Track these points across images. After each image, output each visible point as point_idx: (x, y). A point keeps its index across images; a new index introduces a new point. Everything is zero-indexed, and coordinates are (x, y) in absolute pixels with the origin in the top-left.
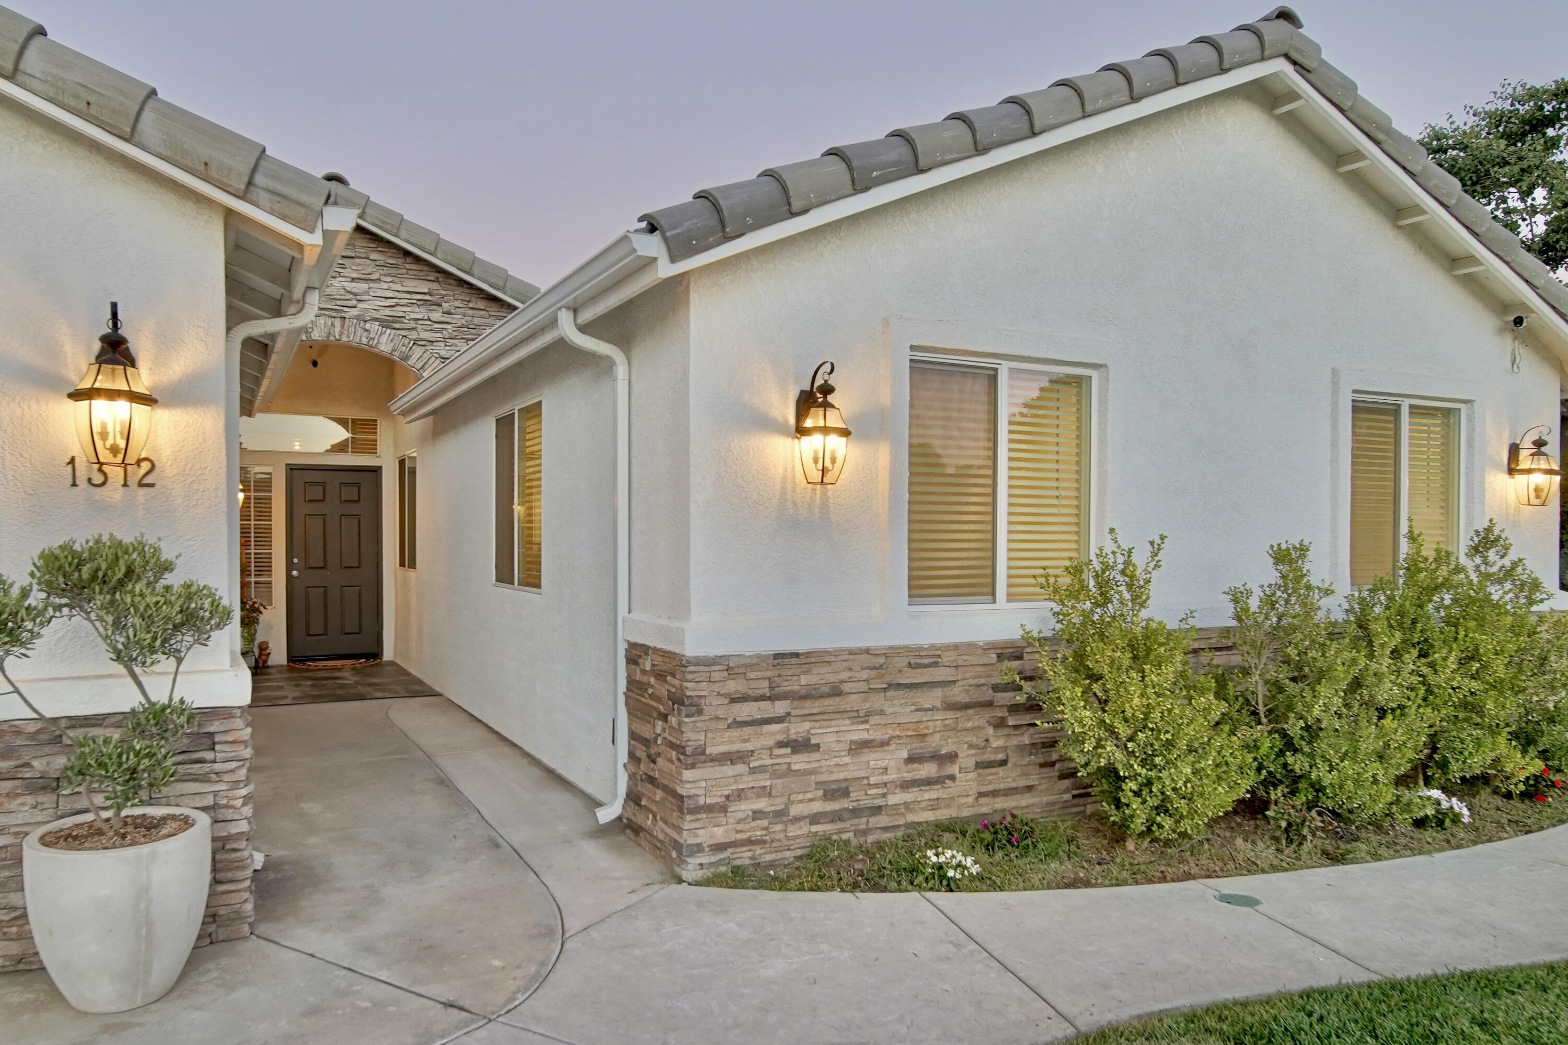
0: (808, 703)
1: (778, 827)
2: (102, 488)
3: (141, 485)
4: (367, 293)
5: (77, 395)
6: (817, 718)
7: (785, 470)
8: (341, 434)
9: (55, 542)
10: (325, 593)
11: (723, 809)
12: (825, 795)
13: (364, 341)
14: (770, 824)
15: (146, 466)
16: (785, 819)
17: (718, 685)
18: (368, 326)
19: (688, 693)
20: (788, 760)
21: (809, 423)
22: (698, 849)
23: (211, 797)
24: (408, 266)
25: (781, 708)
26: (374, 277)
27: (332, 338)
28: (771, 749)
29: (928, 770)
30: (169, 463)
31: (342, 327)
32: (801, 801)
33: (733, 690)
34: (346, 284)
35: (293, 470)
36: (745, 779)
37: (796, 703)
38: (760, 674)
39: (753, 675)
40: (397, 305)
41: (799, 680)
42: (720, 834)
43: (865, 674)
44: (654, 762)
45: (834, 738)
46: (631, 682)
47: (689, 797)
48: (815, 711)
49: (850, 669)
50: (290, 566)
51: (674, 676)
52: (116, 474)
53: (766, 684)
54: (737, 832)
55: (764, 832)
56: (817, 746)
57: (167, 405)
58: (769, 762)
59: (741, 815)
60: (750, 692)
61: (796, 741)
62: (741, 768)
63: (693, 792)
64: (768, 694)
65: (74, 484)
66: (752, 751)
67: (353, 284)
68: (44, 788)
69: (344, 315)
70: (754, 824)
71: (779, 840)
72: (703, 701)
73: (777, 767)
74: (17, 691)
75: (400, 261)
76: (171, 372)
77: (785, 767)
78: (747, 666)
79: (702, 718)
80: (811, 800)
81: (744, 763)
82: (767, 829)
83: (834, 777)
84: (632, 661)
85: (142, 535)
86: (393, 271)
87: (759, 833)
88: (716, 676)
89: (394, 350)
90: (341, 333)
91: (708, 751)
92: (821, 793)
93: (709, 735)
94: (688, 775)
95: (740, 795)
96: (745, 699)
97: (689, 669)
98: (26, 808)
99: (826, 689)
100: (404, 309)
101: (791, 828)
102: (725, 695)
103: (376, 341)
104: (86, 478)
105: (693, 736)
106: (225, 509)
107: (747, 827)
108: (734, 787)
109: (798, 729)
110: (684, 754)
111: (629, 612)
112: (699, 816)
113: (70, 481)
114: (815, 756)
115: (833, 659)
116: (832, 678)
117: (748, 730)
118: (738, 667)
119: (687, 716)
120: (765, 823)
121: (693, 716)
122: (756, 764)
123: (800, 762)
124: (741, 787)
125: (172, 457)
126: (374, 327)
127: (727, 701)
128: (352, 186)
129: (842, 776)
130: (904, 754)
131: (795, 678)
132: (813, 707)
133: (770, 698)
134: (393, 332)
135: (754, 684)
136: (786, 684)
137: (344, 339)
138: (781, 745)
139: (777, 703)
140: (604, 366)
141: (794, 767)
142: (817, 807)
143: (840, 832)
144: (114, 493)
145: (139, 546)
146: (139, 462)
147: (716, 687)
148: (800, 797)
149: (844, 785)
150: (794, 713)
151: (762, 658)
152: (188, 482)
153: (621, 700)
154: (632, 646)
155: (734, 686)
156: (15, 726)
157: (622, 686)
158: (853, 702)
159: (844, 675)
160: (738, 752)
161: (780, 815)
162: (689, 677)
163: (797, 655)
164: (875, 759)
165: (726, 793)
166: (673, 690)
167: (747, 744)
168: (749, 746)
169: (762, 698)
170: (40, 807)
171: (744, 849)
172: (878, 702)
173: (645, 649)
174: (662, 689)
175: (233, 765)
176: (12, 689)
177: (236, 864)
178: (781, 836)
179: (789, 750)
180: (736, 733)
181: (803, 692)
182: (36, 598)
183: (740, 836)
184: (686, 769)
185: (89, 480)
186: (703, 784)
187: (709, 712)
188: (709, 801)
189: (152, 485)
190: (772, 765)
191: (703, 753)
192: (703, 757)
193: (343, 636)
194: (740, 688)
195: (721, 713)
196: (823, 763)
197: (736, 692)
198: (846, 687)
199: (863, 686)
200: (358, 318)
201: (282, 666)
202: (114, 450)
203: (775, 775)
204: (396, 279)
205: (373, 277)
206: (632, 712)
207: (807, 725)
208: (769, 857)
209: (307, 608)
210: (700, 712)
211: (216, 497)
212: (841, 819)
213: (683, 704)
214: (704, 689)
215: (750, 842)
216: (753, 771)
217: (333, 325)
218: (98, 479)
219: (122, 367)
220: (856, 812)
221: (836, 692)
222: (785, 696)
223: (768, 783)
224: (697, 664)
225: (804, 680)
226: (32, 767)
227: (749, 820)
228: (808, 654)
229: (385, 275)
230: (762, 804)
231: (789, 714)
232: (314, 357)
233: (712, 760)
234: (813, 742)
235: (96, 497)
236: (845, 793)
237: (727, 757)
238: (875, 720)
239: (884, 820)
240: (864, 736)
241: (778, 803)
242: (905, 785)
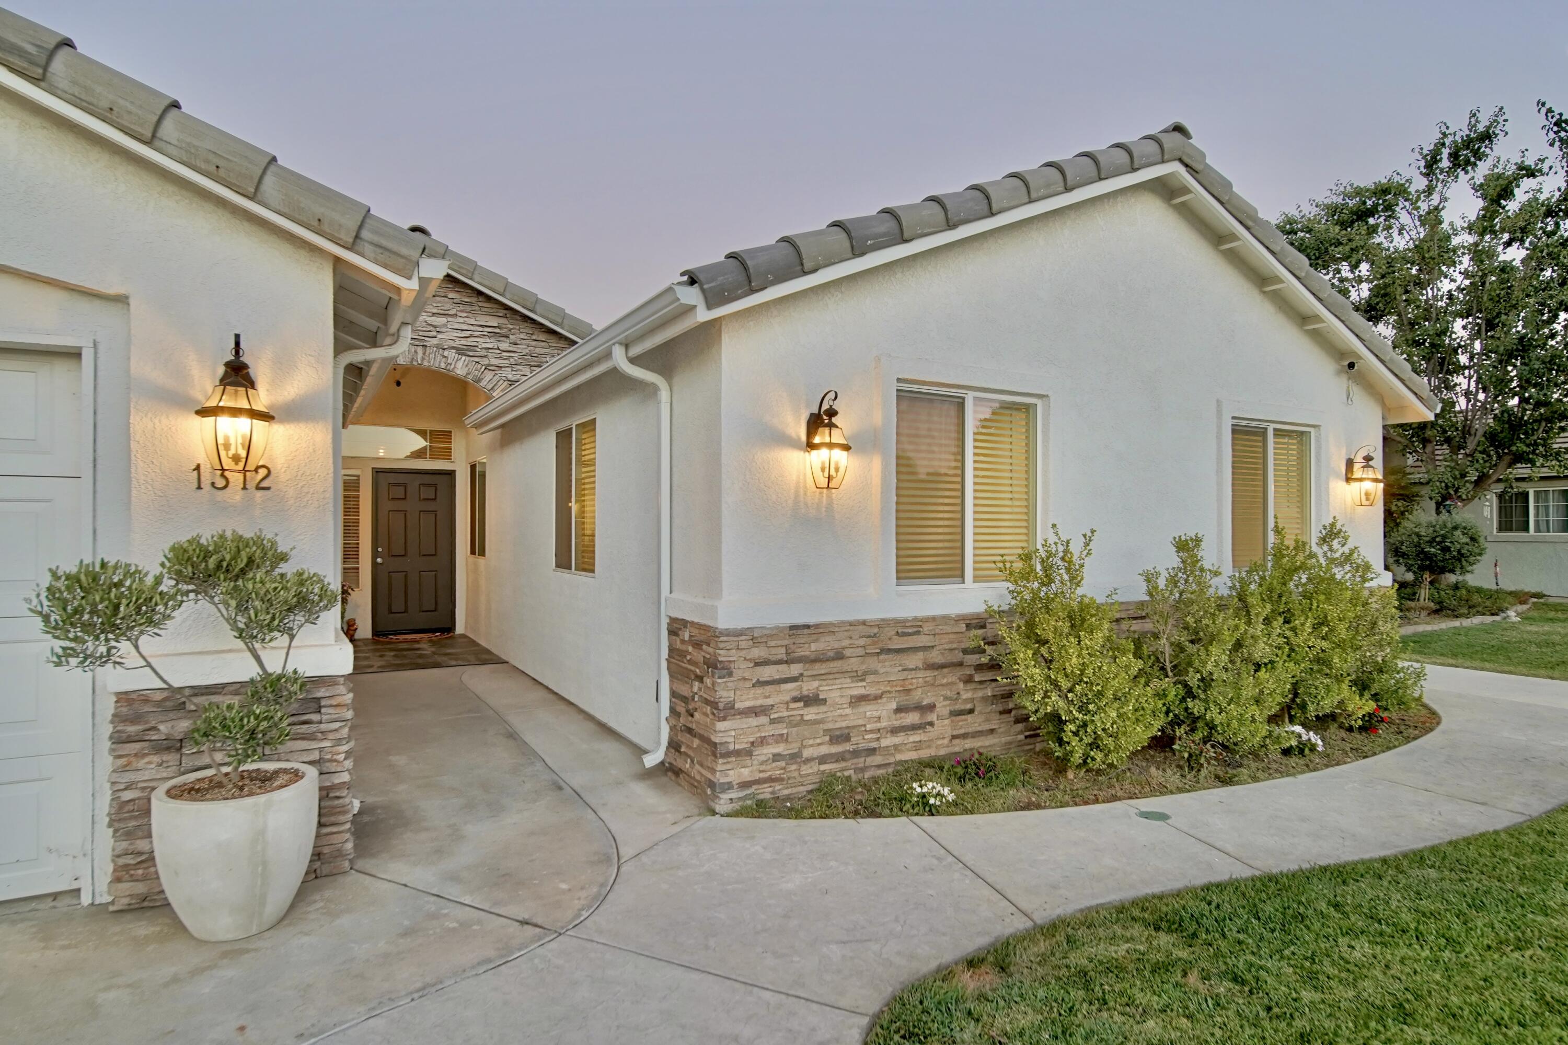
0: (817, 665)
1: (794, 767)
2: (224, 491)
3: (258, 488)
4: (445, 326)
5: (204, 412)
6: (824, 677)
7: (798, 477)
8: (420, 443)
9: (183, 538)
10: (406, 576)
11: (749, 753)
12: (831, 740)
13: (443, 365)
14: (787, 764)
15: (263, 472)
16: (798, 760)
17: (744, 652)
18: (446, 353)
19: (720, 659)
20: (801, 712)
21: (817, 440)
22: (728, 786)
23: (317, 752)
24: (480, 304)
25: (795, 669)
26: (452, 312)
27: (415, 363)
28: (787, 703)
29: (913, 718)
30: (283, 470)
31: (424, 354)
32: (812, 746)
33: (756, 656)
34: (427, 318)
35: (378, 473)
36: (767, 728)
37: (807, 665)
38: (779, 643)
39: (773, 644)
40: (471, 336)
41: (810, 647)
42: (746, 773)
43: (862, 642)
44: (692, 716)
45: (837, 693)
46: (672, 650)
47: (721, 744)
48: (823, 672)
49: (851, 638)
50: (375, 554)
51: (708, 645)
52: (236, 479)
53: (783, 650)
54: (761, 772)
55: (782, 771)
56: (825, 700)
57: (282, 421)
58: (785, 714)
59: (763, 758)
60: (771, 657)
61: (808, 696)
62: (763, 720)
63: (724, 740)
64: (785, 659)
65: (199, 488)
66: (773, 706)
67: (434, 318)
68: (168, 749)
69: (425, 344)
70: (774, 765)
71: (794, 778)
72: (732, 665)
73: (791, 718)
74: (149, 665)
75: (474, 300)
76: (286, 393)
77: (799, 718)
78: (768, 636)
79: (732, 679)
80: (819, 744)
81: (766, 715)
82: (784, 768)
83: (838, 725)
84: (672, 632)
85: (260, 530)
86: (468, 308)
87: (778, 772)
88: (743, 645)
89: (468, 374)
90: (423, 359)
91: (737, 706)
92: (827, 738)
93: (738, 693)
94: (721, 726)
95: (762, 741)
96: (766, 663)
97: (722, 639)
98: (152, 766)
99: (831, 654)
100: (477, 339)
101: (804, 767)
102: (750, 660)
103: (453, 366)
104: (209, 482)
105: (724, 694)
106: (332, 509)
107: (769, 767)
108: (758, 735)
109: (809, 687)
110: (717, 708)
111: (671, 592)
112: (730, 759)
113: (196, 485)
114: (823, 708)
115: (837, 629)
116: (836, 645)
117: (768, 688)
118: (761, 637)
119: (720, 677)
120: (783, 764)
121: (724, 677)
122: (776, 716)
123: (811, 713)
124: (763, 734)
125: (286, 465)
126: (451, 354)
127: (752, 665)
128: (433, 237)
129: (844, 724)
130: (894, 705)
131: (807, 645)
132: (821, 669)
133: (786, 662)
134: (468, 358)
135: (774, 651)
136: (800, 650)
137: (426, 363)
138: (795, 700)
139: (792, 666)
140: (649, 391)
141: (806, 718)
142: (825, 750)
143: (842, 770)
144: (234, 494)
145: (258, 541)
146: (256, 470)
147: (743, 653)
148: (811, 742)
149: (846, 731)
150: (805, 673)
151: (779, 629)
152: (299, 486)
153: (664, 665)
154: (673, 620)
155: (758, 653)
156: (143, 695)
157: (665, 653)
158: (853, 664)
159: (846, 643)
160: (761, 706)
161: (795, 757)
162: (722, 645)
163: (808, 627)
164: (870, 710)
165: (751, 740)
166: (708, 656)
167: (768, 700)
168: (769, 702)
169: (780, 662)
170: (165, 765)
171: (766, 785)
172: (872, 664)
173: (685, 623)
174: (698, 656)
175: (337, 725)
176: (144, 664)
177: (338, 810)
178: (796, 774)
179: (801, 704)
180: (759, 691)
181: (812, 657)
182: (167, 585)
183: (762, 775)
184: (719, 721)
185: (213, 484)
186: (733, 733)
187: (738, 674)
188: (737, 747)
189: (268, 488)
190: (788, 716)
191: (733, 707)
192: (732, 711)
193: (422, 614)
194: (762, 654)
195: (747, 675)
196: (829, 714)
197: (759, 657)
198: (848, 652)
199: (861, 652)
200: (437, 346)
201: (367, 639)
202: (236, 459)
203: (792, 725)
204: (470, 315)
205: (450, 313)
206: (673, 675)
207: (816, 684)
208: (786, 792)
209: (390, 590)
210: (730, 674)
211: (324, 498)
212: (844, 760)
213: (716, 668)
214: (733, 655)
215: (771, 780)
216: (773, 721)
217: (416, 352)
218: (220, 483)
219: (244, 389)
220: (856, 754)
221: (839, 656)
222: (799, 660)
223: (785, 731)
224: (728, 635)
225: (814, 647)
226: (159, 730)
227: (771, 761)
228: (817, 626)
229: (462, 311)
230: (780, 749)
231: (801, 675)
232: (398, 378)
233: (739, 714)
234: (821, 697)
235: (219, 499)
236: (847, 738)
237: (755, 712)
238: (870, 678)
239: (877, 759)
240: (862, 691)
241: (793, 748)
242: (894, 731)
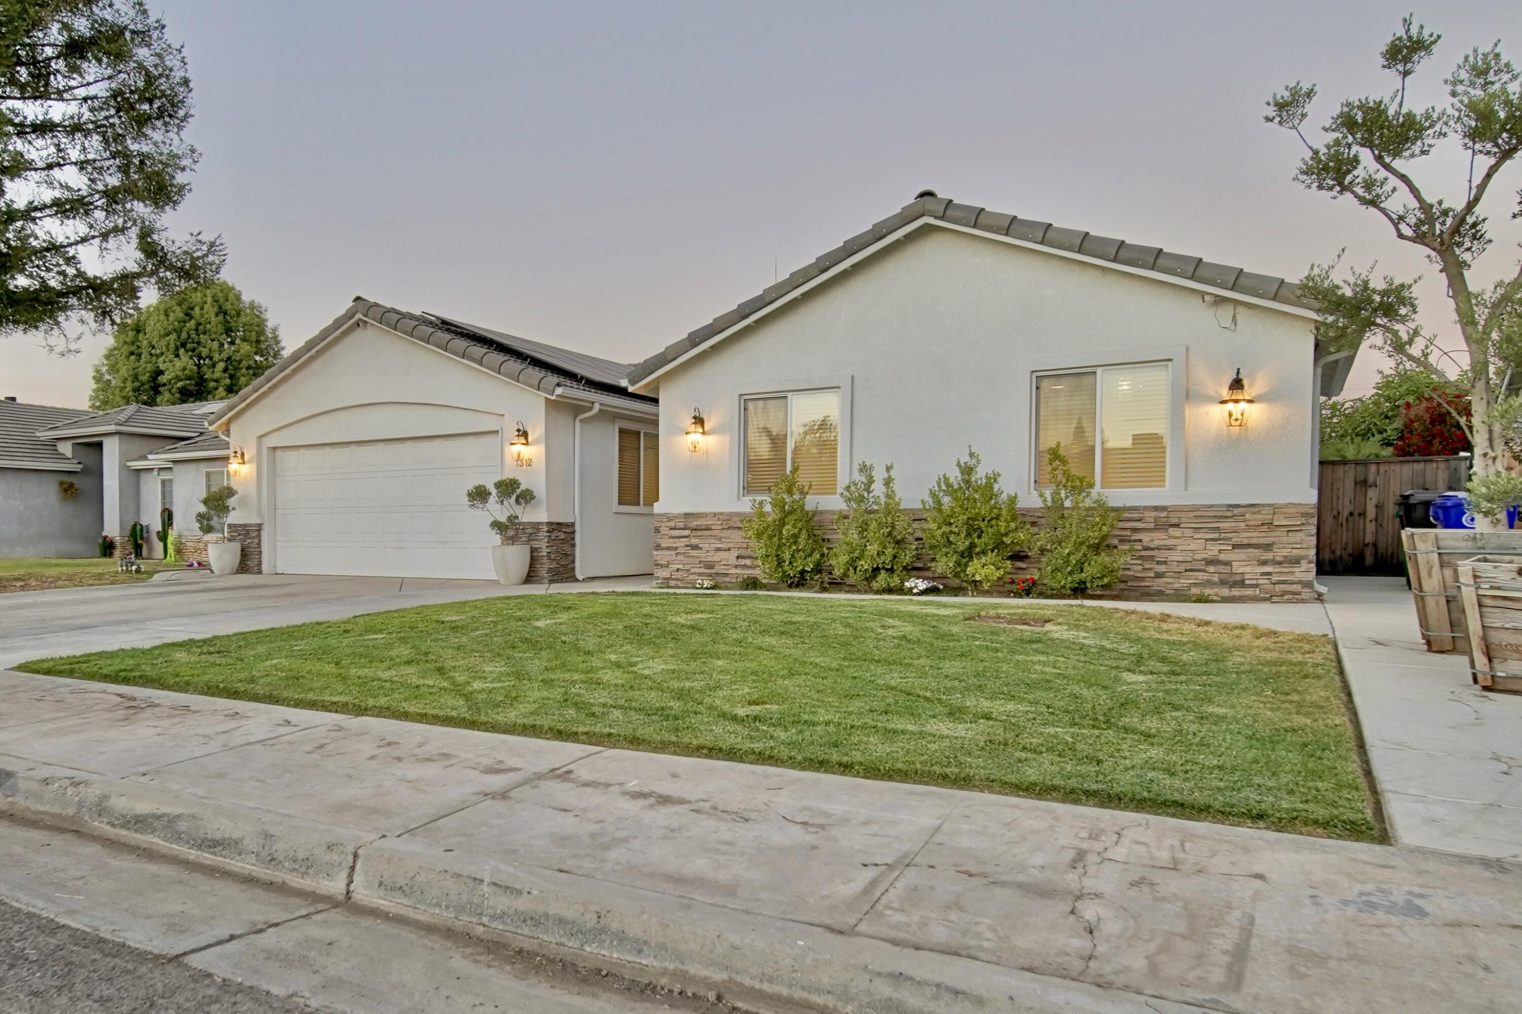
0: (697, 532)
1: (686, 575)
6: (701, 537)
11: (668, 567)
16: (689, 573)
17: (665, 523)
21: (692, 430)
22: (658, 578)
25: (687, 532)
28: (684, 547)
29: (748, 562)
33: (670, 525)
36: (674, 556)
37: (693, 531)
38: (681, 520)
39: (678, 520)
42: (665, 574)
43: (720, 522)
45: (708, 546)
49: (715, 520)
52: (522, 463)
53: (682, 524)
54: (672, 575)
56: (703, 549)
58: (683, 551)
59: (673, 569)
60: (676, 526)
61: (694, 546)
63: (657, 559)
66: (677, 547)
72: (660, 529)
73: (686, 554)
77: (689, 554)
78: (675, 517)
79: (660, 534)
81: (674, 551)
82: (682, 575)
83: (707, 560)
87: (680, 577)
88: (664, 520)
91: (662, 546)
92: (703, 565)
93: (663, 540)
94: (656, 553)
95: (672, 562)
96: (674, 529)
99: (704, 527)
101: (690, 576)
102: (667, 527)
105: (657, 540)
106: (544, 471)
107: (676, 575)
108: (671, 559)
109: (694, 541)
112: (659, 567)
114: (700, 551)
115: (707, 516)
116: (706, 523)
117: (676, 540)
118: (672, 517)
120: (681, 573)
122: (679, 552)
123: (694, 553)
127: (668, 529)
129: (710, 560)
130: (736, 555)
131: (692, 522)
132: (699, 533)
133: (683, 529)
135: (678, 524)
136: (689, 524)
138: (687, 546)
141: (692, 555)
142: (702, 571)
148: (694, 566)
149: (712, 563)
151: (680, 515)
155: (672, 524)
158: (716, 533)
159: (711, 522)
160: (672, 547)
161: (686, 572)
163: (693, 514)
164: (723, 555)
165: (668, 561)
167: (675, 545)
169: (681, 529)
171: (674, 582)
172: (726, 533)
178: (686, 578)
179: (691, 549)
180: (671, 540)
181: (695, 528)
186: (660, 557)
187: (662, 532)
188: (662, 563)
190: (684, 553)
191: (660, 546)
192: (660, 548)
195: (666, 533)
196: (703, 555)
198: (713, 527)
199: (720, 527)
203: (685, 557)
207: (697, 540)
210: (659, 532)
212: (710, 576)
214: (661, 524)
215: (676, 579)
216: (677, 554)
220: (717, 575)
221: (708, 529)
222: (689, 529)
223: (683, 560)
224: (657, 516)
225: (695, 523)
227: (677, 572)
228: (697, 514)
230: (680, 567)
231: (691, 535)
233: (663, 549)
234: (699, 546)
236: (712, 567)
237: (668, 548)
238: (724, 540)
239: (727, 579)
240: (720, 546)
241: (687, 567)
242: (736, 567)
